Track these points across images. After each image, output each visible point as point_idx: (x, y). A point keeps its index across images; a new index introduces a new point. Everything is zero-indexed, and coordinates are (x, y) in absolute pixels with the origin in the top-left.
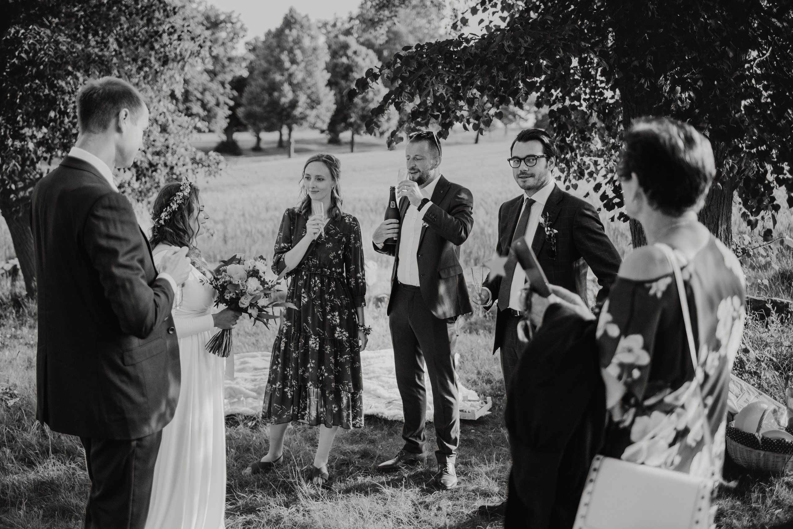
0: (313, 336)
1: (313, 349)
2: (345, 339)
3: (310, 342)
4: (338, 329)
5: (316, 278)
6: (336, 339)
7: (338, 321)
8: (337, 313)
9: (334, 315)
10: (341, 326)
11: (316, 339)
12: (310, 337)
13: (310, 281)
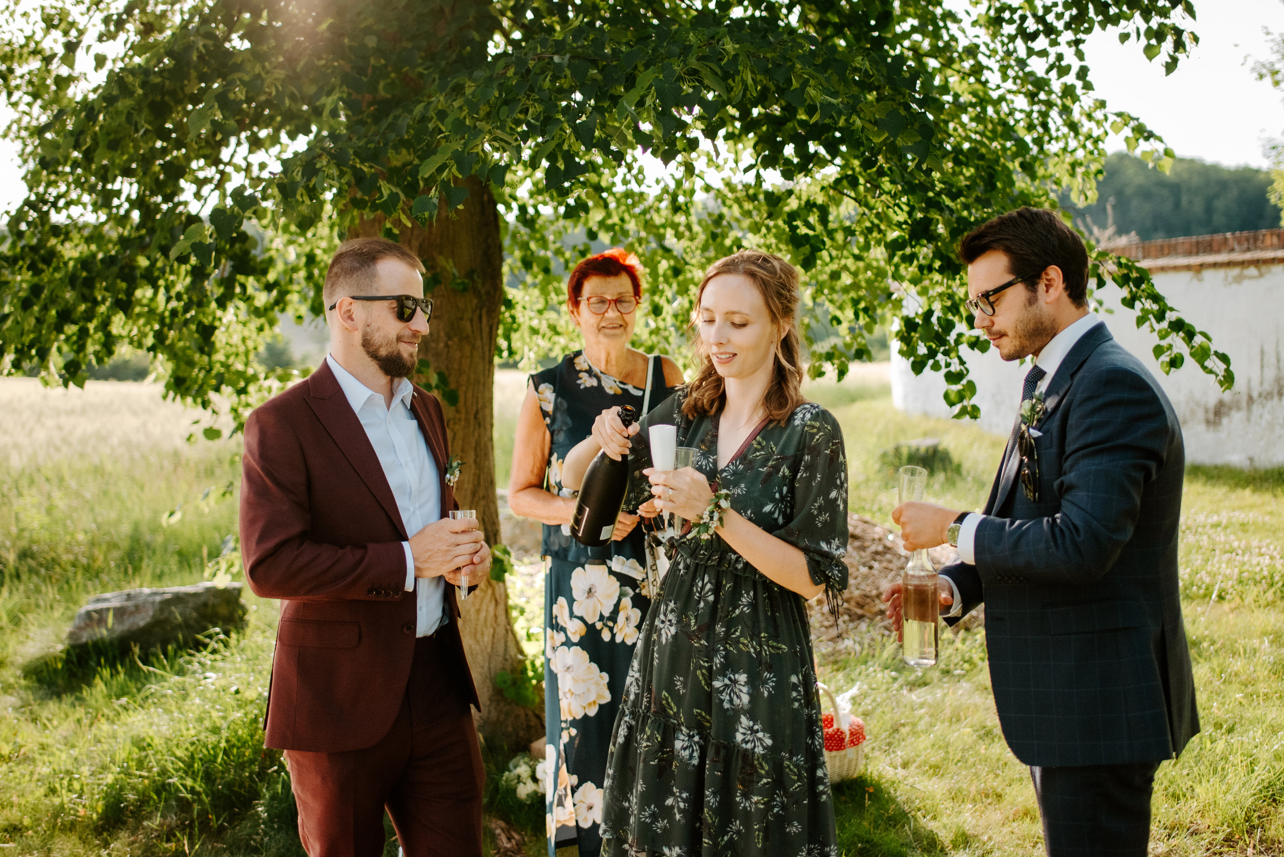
0: (684, 729)
1: (684, 764)
2: (759, 750)
3: (678, 744)
4: (744, 721)
5: (706, 579)
6: (736, 746)
7: (746, 699)
8: (742, 678)
9: (735, 682)
10: (752, 714)
11: (691, 737)
12: (675, 729)
13: (693, 584)
